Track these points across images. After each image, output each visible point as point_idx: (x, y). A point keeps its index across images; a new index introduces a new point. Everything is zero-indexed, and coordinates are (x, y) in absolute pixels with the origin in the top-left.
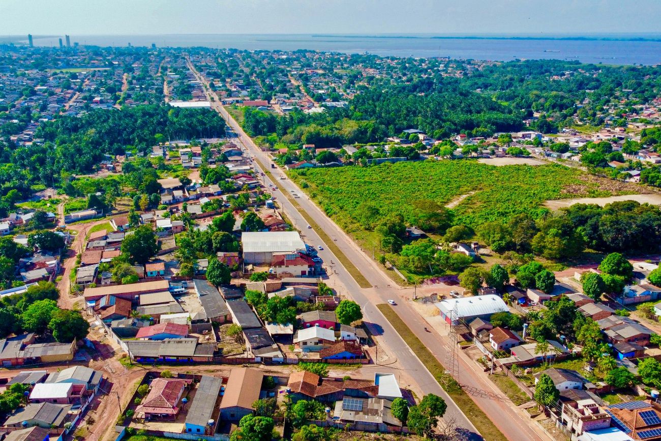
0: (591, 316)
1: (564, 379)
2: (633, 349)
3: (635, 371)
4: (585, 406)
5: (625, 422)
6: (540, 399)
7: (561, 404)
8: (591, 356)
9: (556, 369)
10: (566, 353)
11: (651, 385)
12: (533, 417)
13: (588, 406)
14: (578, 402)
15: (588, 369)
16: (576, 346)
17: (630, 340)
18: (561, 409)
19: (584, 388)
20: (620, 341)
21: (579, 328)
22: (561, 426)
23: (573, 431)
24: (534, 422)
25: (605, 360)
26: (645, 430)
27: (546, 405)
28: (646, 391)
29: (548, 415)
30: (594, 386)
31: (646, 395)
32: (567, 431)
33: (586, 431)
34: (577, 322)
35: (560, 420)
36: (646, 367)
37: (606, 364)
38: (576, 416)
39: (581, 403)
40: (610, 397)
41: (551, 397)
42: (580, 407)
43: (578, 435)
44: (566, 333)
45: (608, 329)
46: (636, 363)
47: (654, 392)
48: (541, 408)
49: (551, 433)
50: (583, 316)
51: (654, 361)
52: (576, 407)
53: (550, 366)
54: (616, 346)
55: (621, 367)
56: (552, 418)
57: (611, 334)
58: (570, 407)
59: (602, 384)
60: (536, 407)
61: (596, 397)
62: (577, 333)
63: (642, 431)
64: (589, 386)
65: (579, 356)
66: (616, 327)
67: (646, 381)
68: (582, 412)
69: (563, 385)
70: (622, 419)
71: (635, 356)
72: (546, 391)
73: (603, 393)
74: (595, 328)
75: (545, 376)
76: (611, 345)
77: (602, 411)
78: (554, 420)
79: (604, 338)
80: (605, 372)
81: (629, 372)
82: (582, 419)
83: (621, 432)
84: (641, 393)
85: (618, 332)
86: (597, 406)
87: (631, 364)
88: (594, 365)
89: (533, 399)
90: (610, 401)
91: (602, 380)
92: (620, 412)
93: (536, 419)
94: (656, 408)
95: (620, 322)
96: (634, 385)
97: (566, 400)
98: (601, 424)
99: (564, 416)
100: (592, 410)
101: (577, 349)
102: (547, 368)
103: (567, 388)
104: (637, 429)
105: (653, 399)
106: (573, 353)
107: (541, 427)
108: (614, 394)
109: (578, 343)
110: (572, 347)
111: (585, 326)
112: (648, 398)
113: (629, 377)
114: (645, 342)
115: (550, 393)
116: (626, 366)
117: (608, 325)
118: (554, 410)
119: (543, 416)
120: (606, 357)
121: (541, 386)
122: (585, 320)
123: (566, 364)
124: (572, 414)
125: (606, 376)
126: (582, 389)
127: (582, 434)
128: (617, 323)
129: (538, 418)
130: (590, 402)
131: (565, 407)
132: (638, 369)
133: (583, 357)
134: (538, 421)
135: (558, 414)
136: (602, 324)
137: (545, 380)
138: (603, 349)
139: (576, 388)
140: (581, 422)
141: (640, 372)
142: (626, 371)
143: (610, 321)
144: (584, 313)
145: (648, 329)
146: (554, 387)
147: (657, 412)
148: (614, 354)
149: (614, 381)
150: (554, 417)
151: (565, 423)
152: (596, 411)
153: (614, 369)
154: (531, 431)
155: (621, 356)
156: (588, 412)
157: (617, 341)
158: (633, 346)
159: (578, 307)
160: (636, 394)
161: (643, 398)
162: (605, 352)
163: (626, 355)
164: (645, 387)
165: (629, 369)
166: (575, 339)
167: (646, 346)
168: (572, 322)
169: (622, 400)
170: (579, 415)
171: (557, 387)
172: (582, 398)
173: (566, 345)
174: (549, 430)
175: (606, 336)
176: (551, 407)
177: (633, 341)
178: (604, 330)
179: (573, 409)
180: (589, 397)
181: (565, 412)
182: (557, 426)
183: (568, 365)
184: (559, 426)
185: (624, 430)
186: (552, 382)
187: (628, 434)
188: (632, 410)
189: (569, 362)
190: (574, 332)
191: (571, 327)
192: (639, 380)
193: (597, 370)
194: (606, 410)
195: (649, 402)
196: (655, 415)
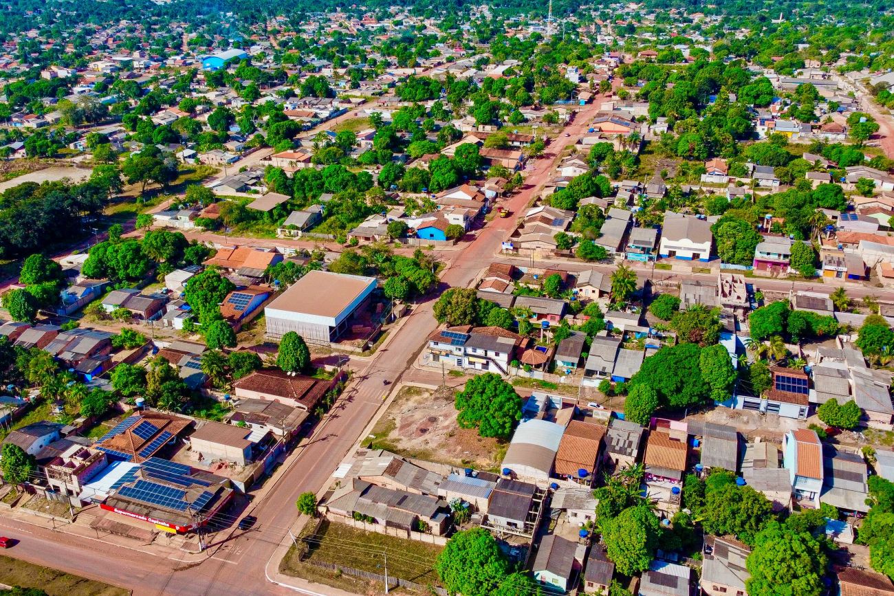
0: (35, 345)
1: (33, 438)
2: (98, 363)
3: (111, 388)
4: (71, 457)
5: (122, 450)
6: (13, 478)
7: (42, 470)
8: (55, 395)
9: (18, 430)
10: (23, 405)
11: (133, 394)
12: (13, 506)
13: (75, 454)
14: (62, 456)
15: (57, 410)
16: (31, 390)
17: (91, 355)
18: (45, 475)
19: (64, 435)
20: (81, 360)
21: (26, 367)
22: (54, 495)
23: (70, 492)
24: (19, 511)
25: (72, 391)
26: (146, 446)
27: (23, 481)
28: (130, 404)
29: (32, 491)
30: (73, 428)
31: (132, 407)
32: (63, 497)
33: (85, 484)
34: (20, 360)
35: (49, 490)
36: (119, 376)
37: (76, 394)
38: (66, 474)
39: (66, 456)
40: (95, 430)
41: (27, 468)
42: (67, 460)
43: (78, 494)
44: (12, 379)
45: (61, 352)
46: (107, 377)
47: (139, 400)
48: (20, 488)
49: (45, 511)
50: (25, 350)
51: (125, 366)
52: (61, 463)
53: (9, 430)
54: (78, 368)
55: (94, 390)
56: (39, 492)
57: (67, 356)
58: (54, 467)
59: (80, 420)
60: (13, 491)
61: (80, 439)
62: (26, 373)
63: (143, 449)
64: (65, 430)
65: (40, 401)
66: (70, 345)
67: (126, 392)
68: (71, 465)
69: (34, 445)
70: (118, 448)
71: (103, 371)
72: (17, 464)
73: (85, 431)
74: (45, 358)
75: (7, 446)
76: (72, 370)
77: (93, 451)
78: (42, 493)
79: (62, 365)
80: (79, 404)
81: (104, 392)
82: (74, 473)
83: (123, 464)
84: (126, 408)
85: (74, 350)
86: (85, 448)
87: (103, 381)
88: (62, 403)
89: (5, 483)
90: (97, 435)
91: (78, 416)
92: (113, 442)
93: (19, 505)
94: (147, 416)
95: (72, 337)
96: (115, 404)
97: (47, 461)
98: (98, 466)
99: (52, 482)
100: (81, 456)
101: (34, 393)
102: (6, 435)
103: (41, 446)
104: (136, 450)
105: (140, 409)
106: (32, 400)
107: (30, 512)
108: (98, 424)
109: (32, 385)
110: (27, 394)
111: (33, 361)
112: (135, 410)
113: (106, 397)
114: (108, 349)
115: (24, 464)
116: (99, 386)
117: (60, 347)
118: (37, 481)
119: (27, 497)
120: (72, 386)
121: (8, 461)
122: (29, 353)
123: (27, 418)
124: (60, 474)
125: (81, 408)
126: (60, 440)
127: (81, 490)
128: (69, 340)
129: (22, 502)
130: (75, 448)
131: (49, 471)
132: (112, 384)
133: (45, 400)
134: (23, 506)
135: (44, 483)
136: (52, 349)
137: (10, 451)
138: (65, 378)
139: (53, 441)
140: (74, 478)
141: (116, 386)
142: (101, 391)
143: (60, 341)
144: (25, 345)
145: (106, 333)
146: (25, 455)
147: (149, 421)
148: (80, 378)
149: (92, 409)
150: (40, 490)
151: (57, 489)
152: (85, 455)
153: (87, 395)
154: (19, 524)
155: (89, 377)
156: (78, 462)
157: (77, 362)
158: (96, 359)
159: (14, 340)
160: (122, 412)
161: (130, 413)
162: (69, 381)
163: (94, 373)
164: (128, 400)
165: (103, 388)
166: (27, 382)
167: (111, 352)
168: (14, 362)
169: (109, 428)
170: (69, 470)
171: (29, 452)
172: (64, 450)
173: (18, 394)
174: (41, 509)
175: (62, 362)
176: (31, 481)
177: (95, 353)
178: (57, 355)
179: (59, 468)
180: (72, 443)
181: (51, 477)
182: (49, 498)
183: (27, 421)
184: (51, 497)
185: (124, 459)
186: (20, 449)
187: (129, 461)
188: (124, 433)
189: (31, 414)
190: (22, 374)
191: (16, 369)
192: (118, 395)
193: (68, 407)
194: (97, 448)
195: (137, 414)
196: (149, 424)
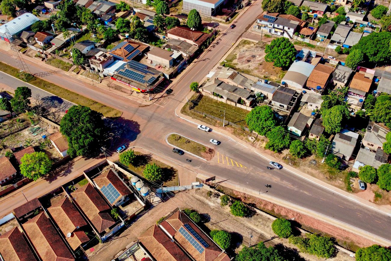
0: (84, 6)
1: (84, 47)
2: (110, 16)
3: (115, 28)
4: (99, 56)
5: (120, 55)
6: (77, 63)
7: (88, 60)
8: (92, 29)
9: (78, 43)
10: (80, 32)
11: (124, 32)
12: (78, 74)
13: (101, 55)
14: (96, 55)
15: (94, 36)
16: (83, 26)
17: (107, 12)
18: (89, 63)
19: (96, 47)
20: (103, 14)
21: (81, 16)
22: (93, 71)
23: (99, 71)
24: (79, 76)
25: (100, 28)
26: (129, 55)
27: (81, 64)
28: (123, 36)
29: (85, 69)
30: (100, 44)
31: (124, 38)
32: (97, 72)
33: (105, 68)
34: (78, 12)
35: (91, 69)
36: (119, 23)
37: (101, 30)
38: (97, 63)
39: (97, 56)
40: (109, 46)
41: (82, 59)
42: (98, 58)
43: (102, 72)
44: (76, 20)
45: (95, 10)
46: (114, 23)
47: (127, 35)
48: (80, 67)
49: (89, 77)
50: (80, 8)
51: (121, 19)
52: (96, 58)
53: (75, 42)
54: (102, 18)
55: (108, 29)
56: (87, 69)
57: (97, 12)
58: (93, 60)
59: (103, 41)
60: (77, 68)
61: (103, 49)
62: (81, 18)
63: (128, 56)
64: (97, 45)
65: (87, 31)
66: (99, 7)
67: (121, 31)
68: (100, 60)
69: (85, 50)
70: (118, 55)
71: (113, 20)
72: (79, 57)
73: (105, 46)
74: (89, 12)
75: (74, 49)
76: (99, 19)
77: (108, 55)
78: (88, 70)
79: (96, 16)
80: (102, 34)
81: (113, 30)
82: (101, 63)
83: (120, 61)
84: (122, 38)
85: (100, 10)
86: (105, 53)
87: (112, 25)
88: (95, 33)
89: (74, 64)
90: (110, 48)
91: (102, 39)
92: (116, 52)
93: (80, 74)
94: (130, 42)
95: (99, 4)
96: (117, 35)
97: (90, 57)
98: (110, 62)
99: (92, 66)
100: (103, 56)
101: (84, 28)
102: (74, 45)
103: (87, 51)
104: (125, 56)
105: (127, 39)
106: (83, 31)
107: (84, 77)
108: (110, 44)
109: (83, 24)
110: (81, 28)
111: (83, 13)
112: (125, 39)
113: (113, 32)
114: (114, 10)
115: (81, 57)
116: (110, 27)
117: (94, 8)
118: (86, 65)
119: (82, 71)
120: (99, 26)
121: (75, 55)
122: (82, 10)
123: (82, 38)
124: (95, 63)
125: (103, 36)
126: (95, 49)
127: (103, 71)
128: (98, 5)
129: (81, 72)
130: (101, 53)
131: (91, 61)
132: (116, 26)
133: (89, 31)
134: (81, 74)
135: (89, 66)
136: (91, 8)
137: (75, 51)
138: (96, 22)
139: (92, 49)
140: (101, 65)
141: (117, 27)
142: (111, 29)
143: (94, 5)
144: (80, 6)
145: (113, 3)
146: (81, 53)
147: (131, 44)
148: (102, 22)
149: (108, 36)
150: (88, 68)
151: (94, 69)
152: (105, 56)
153: (105, 31)
154: (80, 81)
155: (106, 22)
156: (102, 59)
157: (101, 15)
158: (110, 15)
159: (76, 3)
160: (120, 39)
161: (123, 40)
162: (98, 24)
163: (108, 21)
164: (122, 34)
165: (112, 28)
166: (81, 22)
167: (116, 12)
168: (76, 13)
169: (115, 46)
170: (99, 62)
171: (83, 52)
172: (97, 53)
173: (78, 28)
174: (88, 76)
175: (95, 15)
176: (84, 64)
177: (109, 12)
178: (93, 11)
179: (95, 60)
180: (100, 51)
181: (92, 64)
182: (91, 72)
183: (82, 39)
184: (92, 72)
185: (120, 60)
186: (79, 51)
187: (123, 61)
188: (120, 48)
189: (83, 36)
190: (79, 19)
191: (77, 16)
192: (118, 32)
193: (98, 35)
194: (110, 54)
195: (126, 41)
196: (131, 46)
